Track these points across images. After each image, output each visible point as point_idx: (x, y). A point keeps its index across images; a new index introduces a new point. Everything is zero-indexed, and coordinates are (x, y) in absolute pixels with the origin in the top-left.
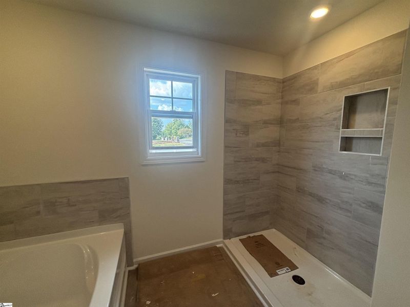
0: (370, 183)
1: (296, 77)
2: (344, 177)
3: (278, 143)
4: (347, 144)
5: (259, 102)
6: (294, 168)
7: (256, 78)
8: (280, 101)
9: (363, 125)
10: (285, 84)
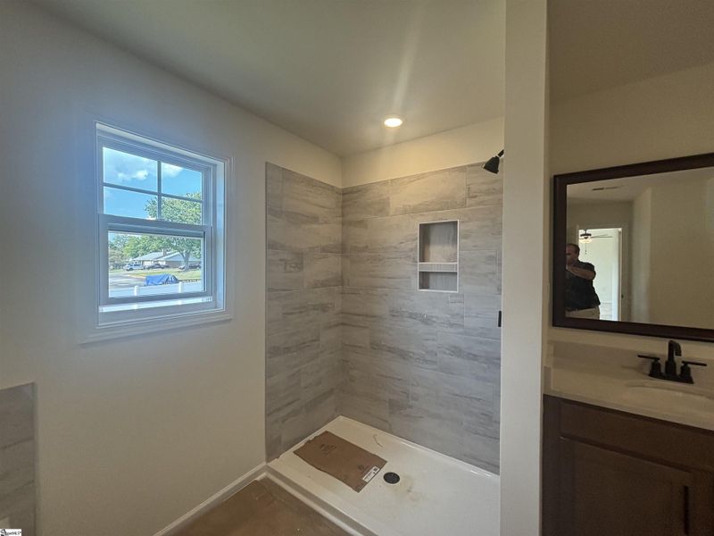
0: (452, 325)
1: (359, 191)
2: (426, 321)
3: (341, 281)
4: (425, 279)
5: (315, 219)
6: (367, 316)
7: (310, 182)
8: (340, 219)
9: (439, 257)
10: (346, 196)
